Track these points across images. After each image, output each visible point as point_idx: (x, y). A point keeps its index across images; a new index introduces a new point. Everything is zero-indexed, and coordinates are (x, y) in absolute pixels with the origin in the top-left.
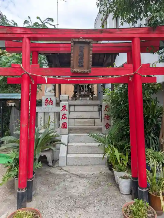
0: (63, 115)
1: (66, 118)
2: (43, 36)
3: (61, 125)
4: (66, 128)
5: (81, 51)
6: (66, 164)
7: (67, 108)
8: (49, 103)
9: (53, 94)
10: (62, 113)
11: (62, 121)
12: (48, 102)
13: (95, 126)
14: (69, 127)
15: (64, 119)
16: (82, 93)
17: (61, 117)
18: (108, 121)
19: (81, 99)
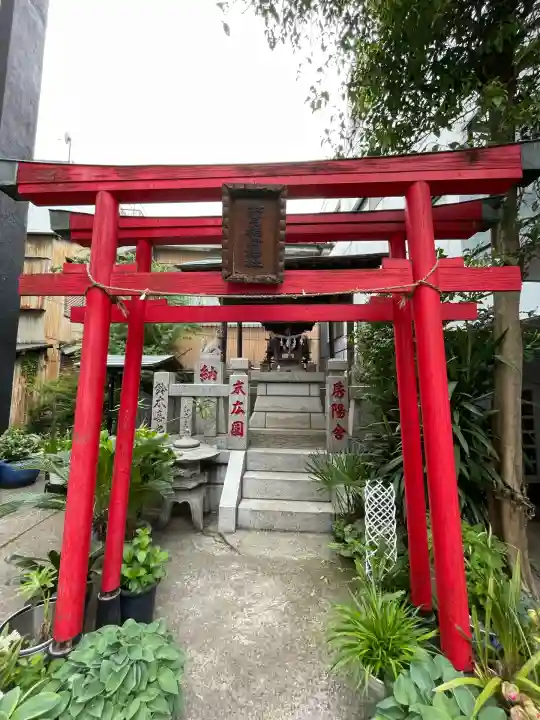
0: (235, 405)
1: (242, 411)
2: (152, 186)
3: (230, 428)
4: (242, 434)
5: (254, 222)
6: (237, 525)
7: (246, 387)
8: (209, 377)
9: (219, 357)
10: (233, 399)
11: (233, 418)
12: (207, 374)
13: (310, 428)
14: (248, 431)
15: (237, 412)
16: (285, 356)
17: (231, 408)
18: (340, 421)
19: (281, 370)
